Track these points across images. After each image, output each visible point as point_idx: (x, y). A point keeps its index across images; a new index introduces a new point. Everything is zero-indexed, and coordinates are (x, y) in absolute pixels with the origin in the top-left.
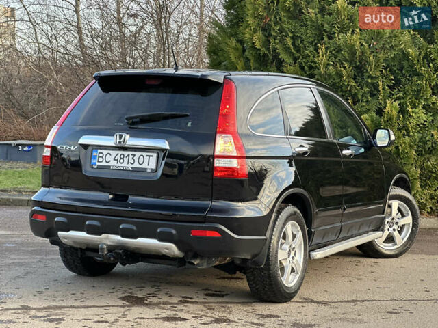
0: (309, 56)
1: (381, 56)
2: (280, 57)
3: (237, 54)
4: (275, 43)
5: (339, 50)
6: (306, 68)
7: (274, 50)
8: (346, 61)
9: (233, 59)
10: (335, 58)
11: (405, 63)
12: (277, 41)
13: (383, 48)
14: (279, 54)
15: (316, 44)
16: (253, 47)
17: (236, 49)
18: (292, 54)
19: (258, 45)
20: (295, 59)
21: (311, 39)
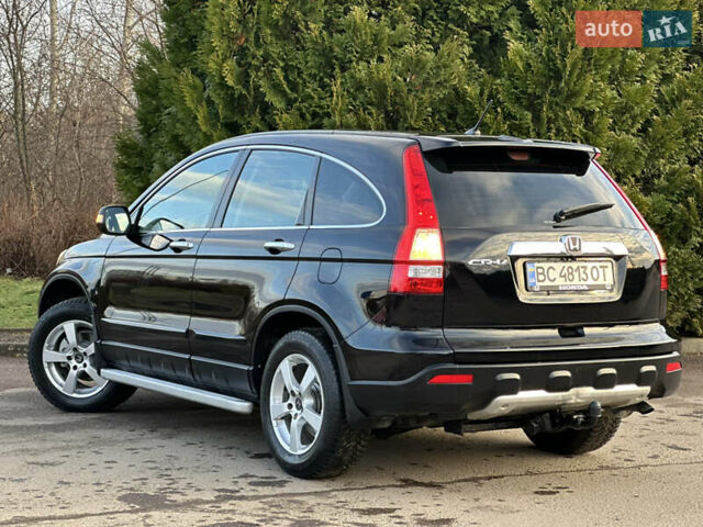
0: (313, 98)
1: (425, 96)
2: (266, 99)
3: (195, 96)
4: (257, 76)
5: (360, 87)
6: (308, 117)
7: (257, 88)
8: (371, 104)
9: (189, 103)
10: (355, 100)
11: (460, 107)
12: (260, 74)
13: (426, 83)
14: (264, 95)
15: (321, 79)
16: (222, 84)
17: (194, 87)
18: (284, 93)
19: (230, 82)
20: (290, 103)
21: (314, 71)
